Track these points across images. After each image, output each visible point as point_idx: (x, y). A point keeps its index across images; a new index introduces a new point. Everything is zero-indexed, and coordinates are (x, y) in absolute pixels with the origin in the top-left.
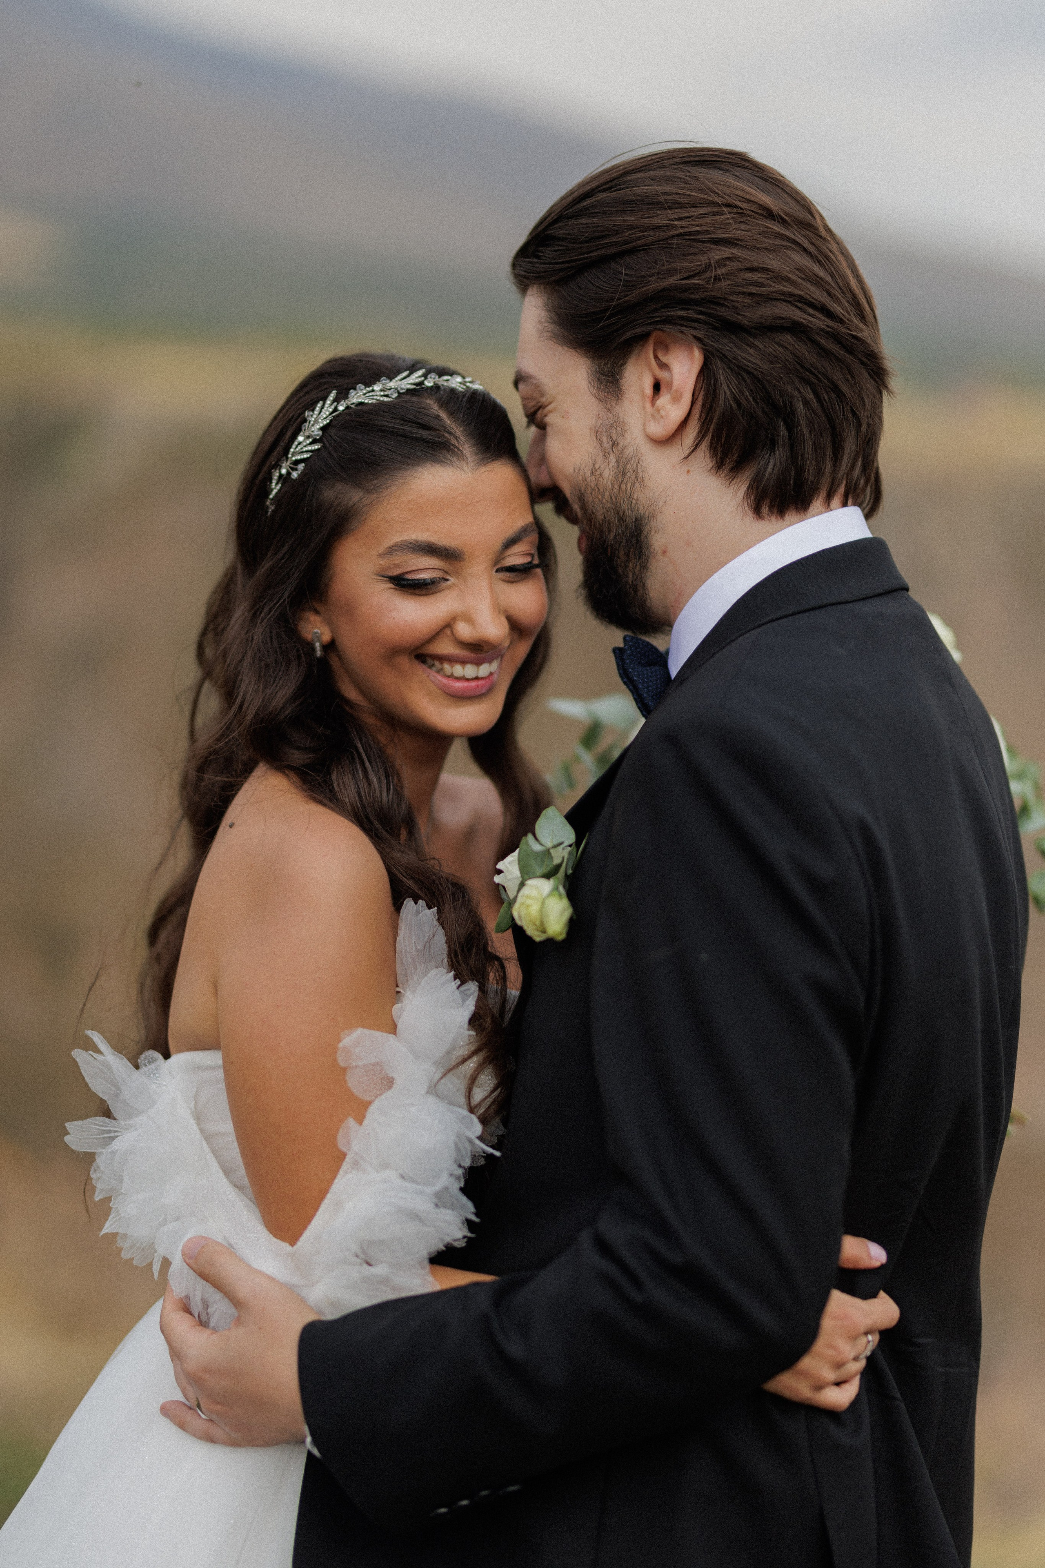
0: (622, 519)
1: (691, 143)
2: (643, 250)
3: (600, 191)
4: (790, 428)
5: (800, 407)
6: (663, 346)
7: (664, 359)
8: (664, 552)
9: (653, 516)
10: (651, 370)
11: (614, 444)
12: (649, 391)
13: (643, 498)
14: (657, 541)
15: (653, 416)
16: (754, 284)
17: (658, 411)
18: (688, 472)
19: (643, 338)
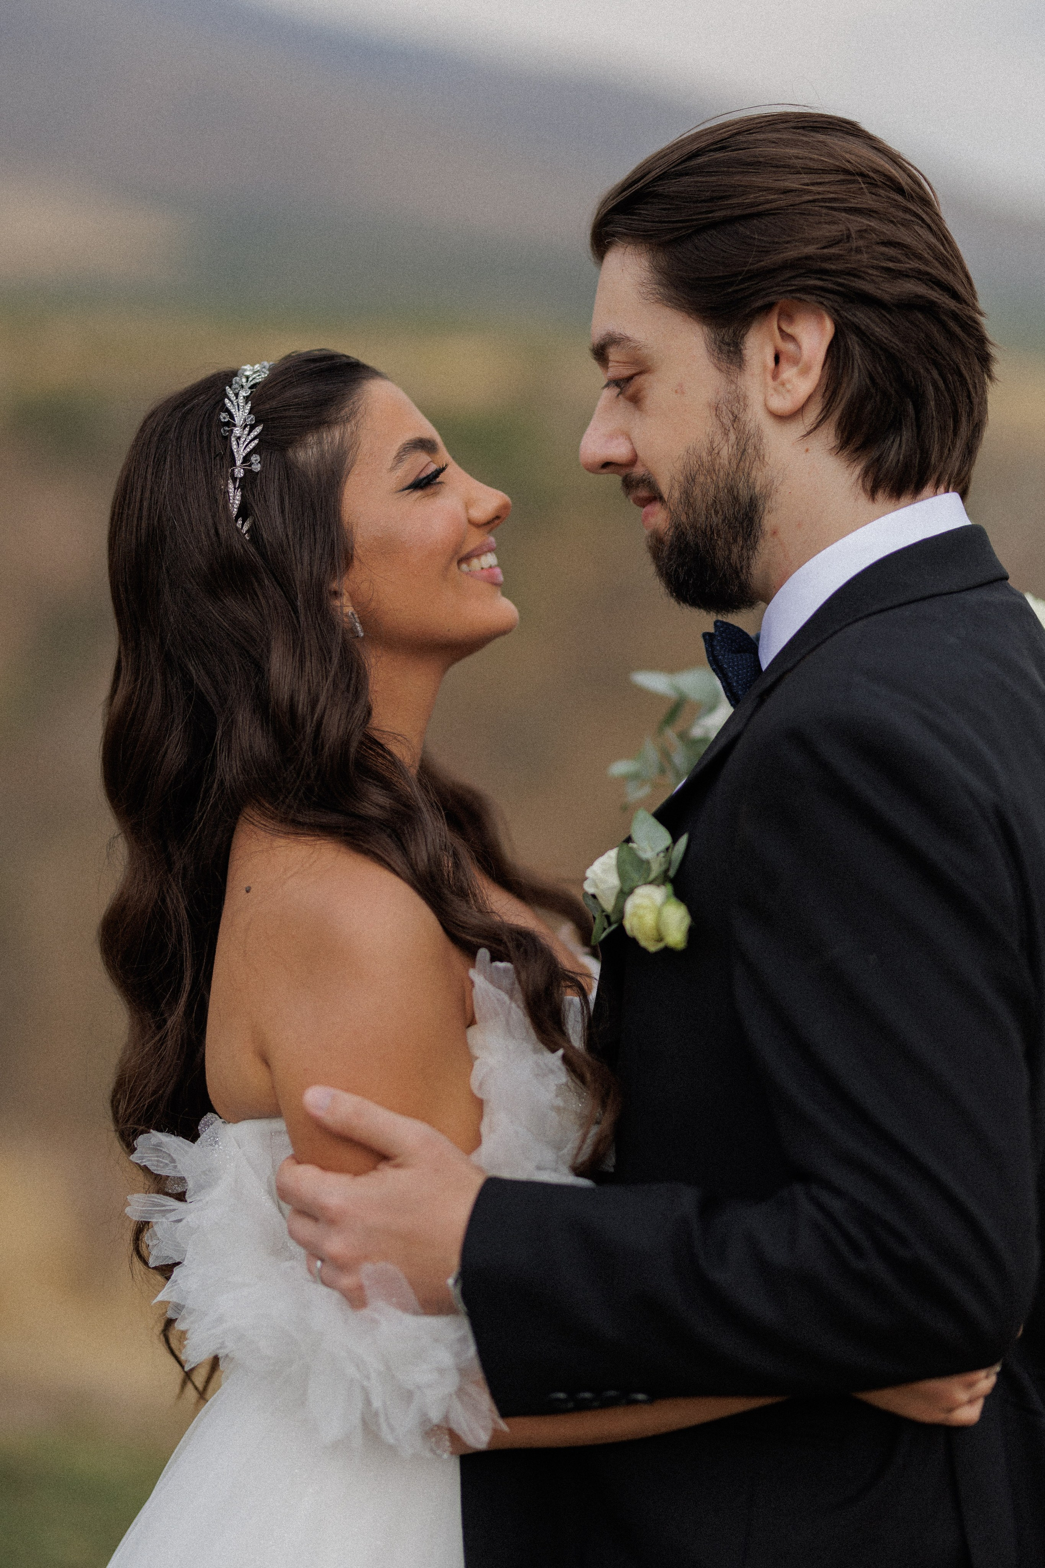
0: (736, 499)
1: (805, 108)
2: (773, 214)
3: (711, 151)
4: (918, 411)
5: (930, 390)
6: (788, 316)
7: (789, 330)
8: (775, 533)
9: (767, 496)
10: (773, 339)
11: (736, 418)
12: (771, 363)
13: (759, 477)
14: (769, 521)
15: (775, 390)
16: (891, 259)
17: (783, 384)
18: (807, 450)
19: (768, 308)
